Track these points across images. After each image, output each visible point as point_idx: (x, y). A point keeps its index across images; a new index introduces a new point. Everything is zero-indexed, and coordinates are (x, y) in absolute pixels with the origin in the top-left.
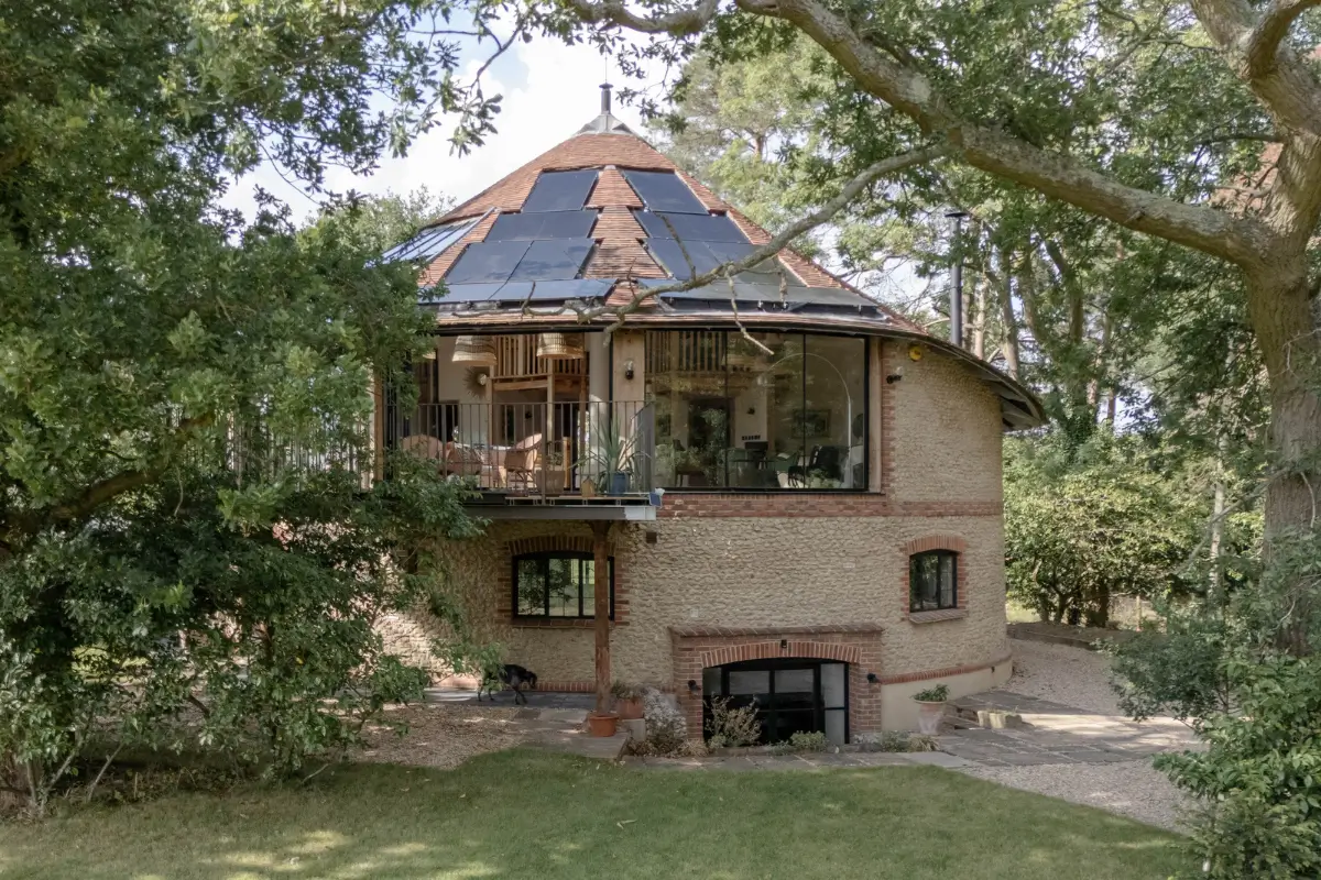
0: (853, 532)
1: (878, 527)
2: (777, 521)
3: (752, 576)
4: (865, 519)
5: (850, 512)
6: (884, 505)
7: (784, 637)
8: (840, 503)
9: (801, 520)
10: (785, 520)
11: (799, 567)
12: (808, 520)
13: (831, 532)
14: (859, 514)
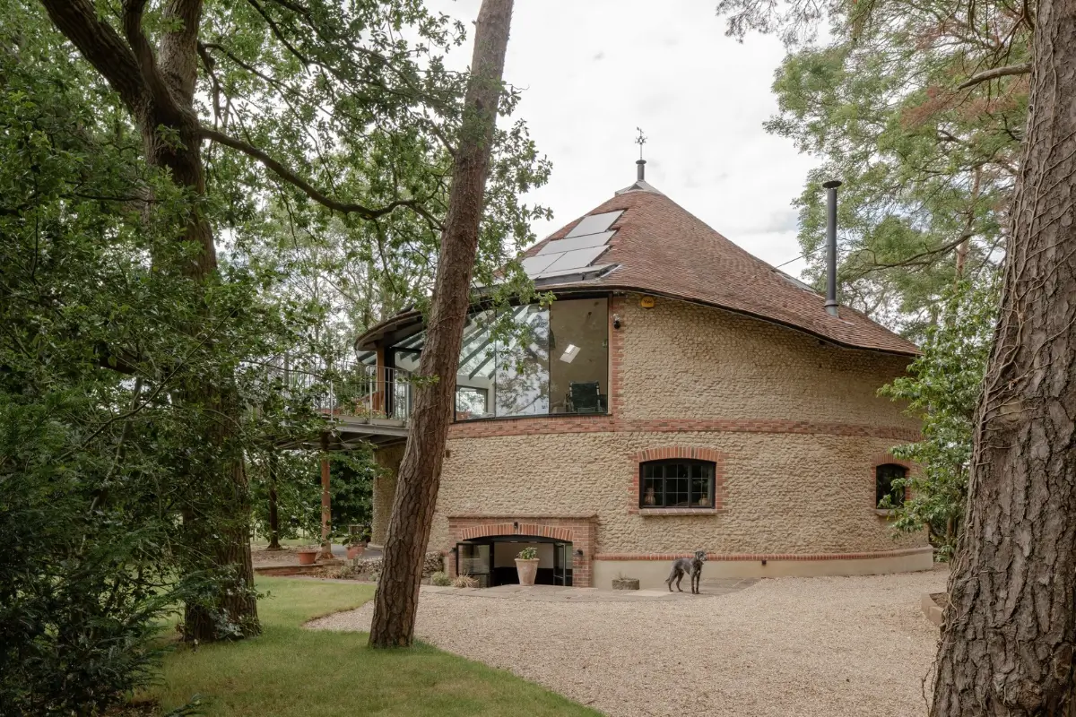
0: (580, 445)
1: (604, 440)
2: (519, 438)
3: (502, 478)
4: (592, 434)
5: (578, 429)
6: (612, 423)
7: (516, 520)
8: (569, 423)
9: (537, 436)
10: (524, 437)
11: (534, 471)
12: (542, 436)
13: (561, 445)
14: (587, 430)
